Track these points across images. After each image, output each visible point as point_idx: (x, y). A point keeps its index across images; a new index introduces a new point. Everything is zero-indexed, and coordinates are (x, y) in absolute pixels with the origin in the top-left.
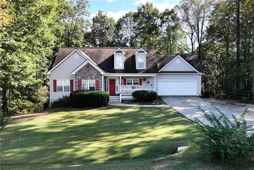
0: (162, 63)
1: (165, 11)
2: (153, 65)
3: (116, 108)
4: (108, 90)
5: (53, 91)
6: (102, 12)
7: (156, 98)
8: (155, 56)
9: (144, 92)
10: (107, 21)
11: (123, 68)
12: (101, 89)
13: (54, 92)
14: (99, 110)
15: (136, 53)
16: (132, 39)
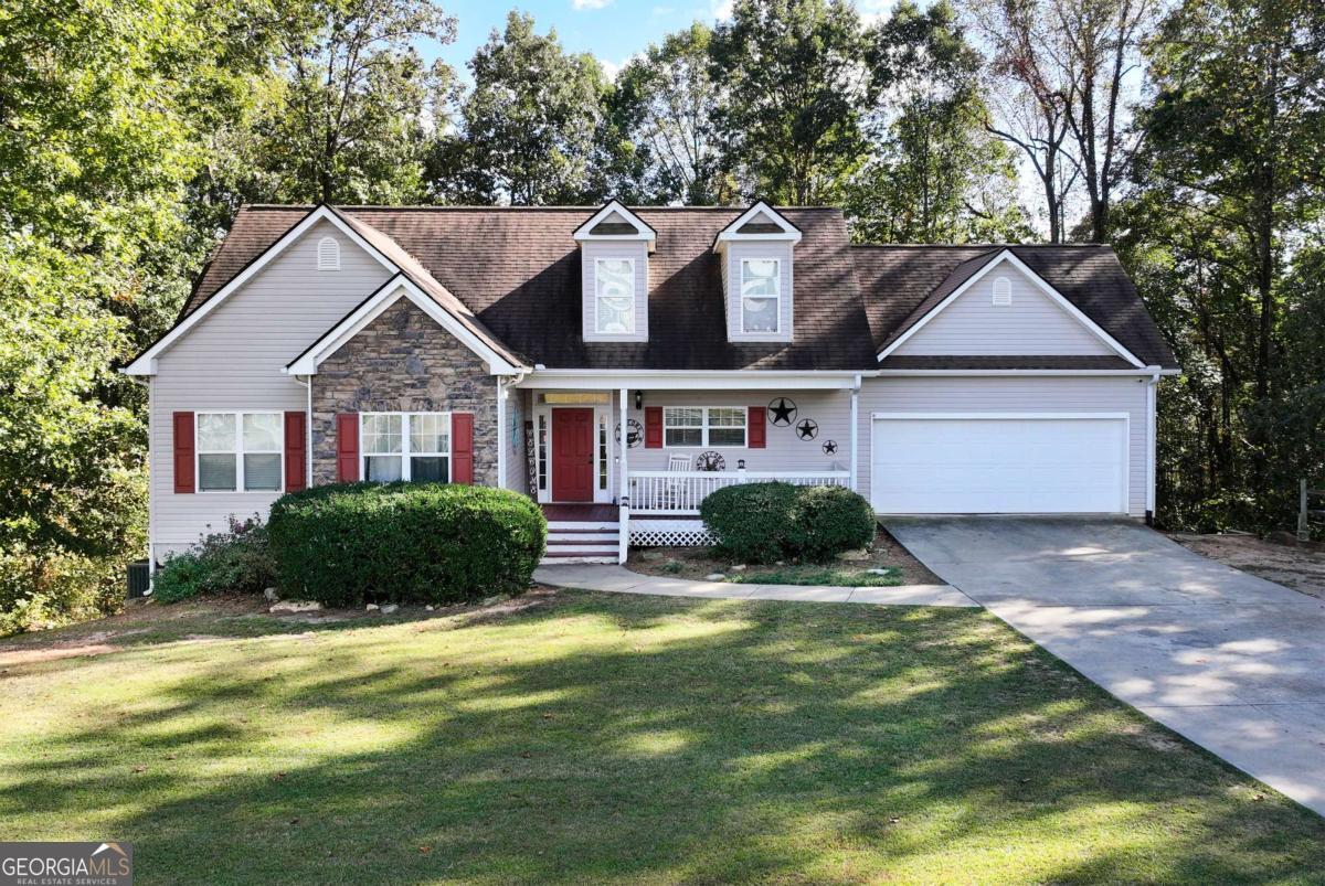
0: (898, 305)
1: (890, 16)
2: (842, 315)
3: (589, 609)
4: (543, 480)
5: (172, 486)
6: (531, 23)
7: (866, 536)
8: (849, 259)
9: (783, 491)
10: (556, 73)
11: (642, 336)
12: (491, 472)
13: (176, 492)
14: (466, 626)
15: (730, 234)
16: (705, 177)
